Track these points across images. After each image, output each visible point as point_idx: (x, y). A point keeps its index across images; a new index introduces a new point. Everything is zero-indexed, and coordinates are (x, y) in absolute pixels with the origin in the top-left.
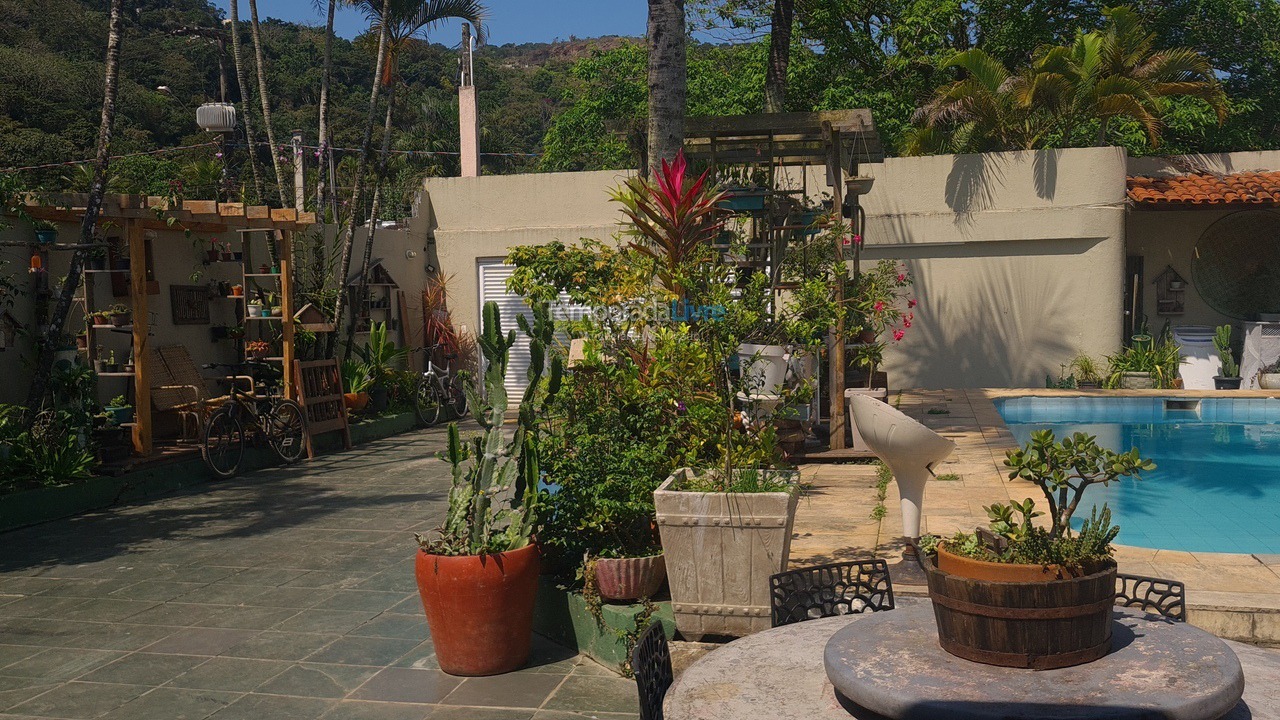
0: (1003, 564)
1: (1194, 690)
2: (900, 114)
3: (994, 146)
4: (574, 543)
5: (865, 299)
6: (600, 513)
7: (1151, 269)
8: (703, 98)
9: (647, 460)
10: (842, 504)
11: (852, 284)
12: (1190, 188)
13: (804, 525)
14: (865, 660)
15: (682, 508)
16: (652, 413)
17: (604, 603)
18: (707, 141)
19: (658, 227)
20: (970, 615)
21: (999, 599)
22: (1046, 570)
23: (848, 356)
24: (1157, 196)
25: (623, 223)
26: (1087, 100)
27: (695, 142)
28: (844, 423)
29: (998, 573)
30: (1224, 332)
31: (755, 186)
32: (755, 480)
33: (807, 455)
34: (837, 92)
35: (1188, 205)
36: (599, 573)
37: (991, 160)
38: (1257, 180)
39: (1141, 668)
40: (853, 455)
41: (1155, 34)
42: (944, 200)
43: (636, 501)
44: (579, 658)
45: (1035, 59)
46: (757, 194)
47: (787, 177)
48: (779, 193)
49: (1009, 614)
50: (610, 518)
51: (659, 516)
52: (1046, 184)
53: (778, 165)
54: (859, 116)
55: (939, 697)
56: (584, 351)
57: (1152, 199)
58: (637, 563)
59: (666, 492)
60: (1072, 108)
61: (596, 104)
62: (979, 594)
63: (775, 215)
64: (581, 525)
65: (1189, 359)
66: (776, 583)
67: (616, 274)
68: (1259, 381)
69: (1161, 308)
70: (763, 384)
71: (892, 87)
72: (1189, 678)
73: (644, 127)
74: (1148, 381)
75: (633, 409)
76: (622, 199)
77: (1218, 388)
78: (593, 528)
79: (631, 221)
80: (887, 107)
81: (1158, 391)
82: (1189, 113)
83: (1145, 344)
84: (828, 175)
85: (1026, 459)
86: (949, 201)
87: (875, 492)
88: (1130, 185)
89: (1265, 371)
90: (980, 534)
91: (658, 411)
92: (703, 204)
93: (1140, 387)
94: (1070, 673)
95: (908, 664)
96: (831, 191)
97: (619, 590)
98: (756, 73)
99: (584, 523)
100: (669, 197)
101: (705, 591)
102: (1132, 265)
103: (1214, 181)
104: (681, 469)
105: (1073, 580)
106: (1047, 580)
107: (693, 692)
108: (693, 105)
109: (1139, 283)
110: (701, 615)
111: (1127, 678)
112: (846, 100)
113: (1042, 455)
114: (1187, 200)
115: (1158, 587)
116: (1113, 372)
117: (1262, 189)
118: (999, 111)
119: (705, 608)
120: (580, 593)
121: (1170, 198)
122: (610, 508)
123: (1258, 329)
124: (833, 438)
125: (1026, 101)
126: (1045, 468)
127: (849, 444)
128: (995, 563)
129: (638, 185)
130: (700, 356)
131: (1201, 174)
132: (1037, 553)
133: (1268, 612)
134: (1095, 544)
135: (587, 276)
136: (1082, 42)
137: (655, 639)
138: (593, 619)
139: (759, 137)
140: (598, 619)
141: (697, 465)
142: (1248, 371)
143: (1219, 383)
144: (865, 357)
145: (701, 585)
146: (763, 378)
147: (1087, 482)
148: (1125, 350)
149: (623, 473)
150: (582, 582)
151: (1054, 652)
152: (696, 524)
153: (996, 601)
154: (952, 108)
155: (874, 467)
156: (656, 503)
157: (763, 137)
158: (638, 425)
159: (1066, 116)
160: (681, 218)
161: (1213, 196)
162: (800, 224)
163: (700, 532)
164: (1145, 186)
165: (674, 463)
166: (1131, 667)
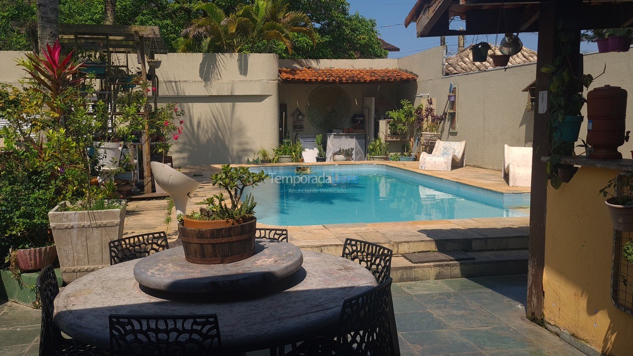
0: (210, 221)
1: (284, 263)
2: (176, 32)
3: (220, 50)
4: (3, 244)
5: (160, 119)
6: (18, 226)
7: (290, 110)
8: (70, 16)
9: (44, 198)
10: (151, 218)
11: (154, 113)
12: (304, 74)
13: (131, 228)
14: (152, 269)
15: (64, 220)
16: (46, 174)
17: (22, 273)
18: (72, 37)
19: (46, 80)
20: (197, 244)
21: (209, 235)
22: (227, 222)
23: (152, 148)
24: (291, 77)
25: (25, 78)
26: (261, 31)
27: (65, 37)
28: (151, 180)
29: (209, 225)
30: (319, 137)
31: (99, 62)
32: (103, 204)
33: (133, 197)
34: (143, 18)
35: (303, 81)
36: (19, 257)
37: (220, 57)
38: (330, 71)
39: (265, 258)
40: (156, 196)
41: (288, 4)
42: (199, 75)
43: (38, 219)
44: (9, 303)
45: (238, 10)
46: (101, 66)
47: (118, 59)
48: (114, 67)
49: (213, 241)
50: (24, 228)
51: (52, 225)
52: (243, 69)
53: (113, 52)
54: (153, 29)
55: (183, 278)
56: (5, 143)
57: (289, 78)
58: (40, 251)
59: (55, 212)
60: (255, 34)
61: (6, 14)
62: (201, 235)
63: (111, 77)
64: (6, 233)
65: (306, 150)
66: (112, 245)
67: (22, 102)
68: (333, 158)
69: (295, 127)
70: (106, 157)
71: (172, 18)
72: (283, 260)
73: (36, 27)
74: (290, 160)
75: (36, 172)
76: (24, 64)
77: (317, 161)
78: (14, 234)
79: (30, 76)
80: (169, 28)
81: (294, 163)
82: (304, 40)
83: (288, 143)
84: (138, 58)
85: (219, 176)
86: (201, 76)
87: (166, 211)
88: (280, 72)
89: (335, 154)
90: (202, 210)
91: (49, 173)
92: (72, 68)
93: (287, 162)
94: (238, 263)
95: (171, 268)
96: (140, 66)
97: (30, 265)
98: (99, 4)
99: (9, 232)
100: (51, 64)
101: (78, 260)
102: (282, 108)
103: (314, 71)
104: (64, 202)
105: (238, 225)
106: (228, 225)
107: (69, 295)
108: (65, 19)
109: (285, 116)
110: (77, 273)
111: (259, 262)
112: (148, 23)
113: (226, 176)
114: (303, 79)
115: (278, 232)
116: (276, 156)
117: (332, 76)
118: (222, 34)
119: (79, 269)
120: (8, 269)
121: (296, 78)
122: (24, 223)
123: (332, 136)
124: (146, 188)
125: (233, 30)
126: (227, 181)
127: (154, 191)
128: (207, 221)
129: (33, 57)
130: (72, 145)
131: (309, 68)
132: (224, 215)
133: (326, 246)
134: (247, 210)
135: (4, 103)
136: (258, 4)
137: (49, 273)
138: (17, 282)
139: (101, 37)
140: (20, 282)
141: (72, 200)
142: (329, 154)
143: (318, 160)
144: (160, 148)
145: (76, 257)
146: (105, 154)
147: (244, 186)
148: (280, 146)
149: (31, 205)
150: (9, 263)
151: (231, 256)
152: (72, 227)
153: (207, 236)
154: (201, 30)
155: (166, 201)
156: (50, 219)
157: (103, 37)
158: (38, 181)
159: (252, 38)
160: (59, 76)
161: (313, 78)
162: (125, 82)
163: (75, 231)
164: (286, 72)
165: (60, 199)
166: (262, 259)
